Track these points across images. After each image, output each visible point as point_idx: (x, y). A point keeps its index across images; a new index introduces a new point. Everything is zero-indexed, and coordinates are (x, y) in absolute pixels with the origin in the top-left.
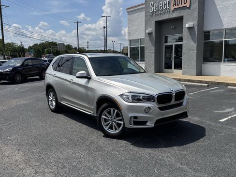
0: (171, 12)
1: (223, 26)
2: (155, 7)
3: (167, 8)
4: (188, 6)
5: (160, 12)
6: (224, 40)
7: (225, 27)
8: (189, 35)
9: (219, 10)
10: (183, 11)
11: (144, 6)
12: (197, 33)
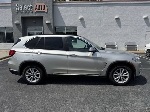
0: (34, 13)
1: (65, 25)
2: (20, 8)
3: (30, 10)
4: (46, 11)
5: (25, 11)
6: (66, 32)
7: (66, 25)
8: (47, 27)
9: (62, 16)
10: (42, 14)
11: (10, 5)
12: (52, 27)
